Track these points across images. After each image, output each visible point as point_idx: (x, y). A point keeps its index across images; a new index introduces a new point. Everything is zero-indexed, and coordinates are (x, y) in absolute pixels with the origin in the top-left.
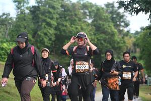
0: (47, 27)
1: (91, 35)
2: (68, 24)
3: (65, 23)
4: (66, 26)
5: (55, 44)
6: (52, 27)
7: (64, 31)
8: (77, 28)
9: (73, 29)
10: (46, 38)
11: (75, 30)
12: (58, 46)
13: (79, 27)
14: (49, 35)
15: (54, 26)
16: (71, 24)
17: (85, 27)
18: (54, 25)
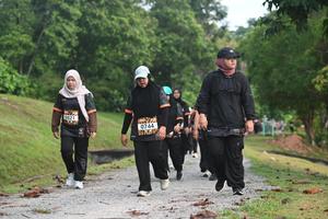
0: (61, 19)
1: (150, 35)
2: (103, 13)
3: (98, 12)
4: (100, 18)
5: (79, 55)
6: (72, 20)
7: (96, 27)
8: (121, 22)
9: (114, 23)
10: (60, 41)
11: (117, 24)
12: (83, 58)
13: (126, 20)
14: (66, 35)
15: (76, 18)
16: (111, 13)
17: (138, 20)
18: (75, 15)
